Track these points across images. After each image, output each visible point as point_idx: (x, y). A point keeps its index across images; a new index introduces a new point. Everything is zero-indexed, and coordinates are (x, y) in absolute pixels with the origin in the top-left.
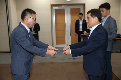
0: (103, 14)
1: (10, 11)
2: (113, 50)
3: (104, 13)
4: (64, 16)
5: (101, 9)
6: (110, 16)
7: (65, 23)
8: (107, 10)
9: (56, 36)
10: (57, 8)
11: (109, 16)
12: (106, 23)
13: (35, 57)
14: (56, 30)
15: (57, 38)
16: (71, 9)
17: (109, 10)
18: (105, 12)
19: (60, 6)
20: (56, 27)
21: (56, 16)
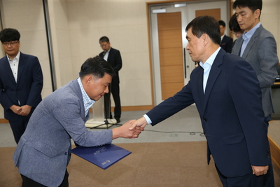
0: (243, 22)
2: (273, 112)
3: (245, 20)
4: (181, 29)
5: (237, 8)
6: (261, 26)
7: (182, 47)
8: (253, 12)
9: (162, 81)
10: (163, 11)
11: (258, 26)
12: (250, 46)
14: (162, 66)
15: (163, 83)
16: (196, 12)
17: (258, 11)
18: (247, 16)
19: (170, 5)
20: (160, 57)
21: (160, 31)
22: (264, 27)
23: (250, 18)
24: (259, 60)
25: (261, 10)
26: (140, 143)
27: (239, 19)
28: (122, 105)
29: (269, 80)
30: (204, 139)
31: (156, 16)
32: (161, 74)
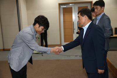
0: (97, 12)
1: (21, 10)
3: (98, 11)
4: (72, 14)
5: (95, 6)
7: (72, 21)
8: (101, 8)
9: (64, 34)
10: (65, 7)
13: (43, 54)
14: (64, 28)
15: (65, 36)
16: (78, 7)
17: (103, 7)
18: (99, 9)
19: (68, 4)
20: (64, 25)
21: (64, 15)
22: (105, 14)
23: (100, 10)
24: (104, 27)
25: (104, 7)
26: (55, 60)
27: (96, 10)
28: (48, 44)
29: (108, 35)
30: (81, 58)
31: (62, 8)
32: (64, 32)
